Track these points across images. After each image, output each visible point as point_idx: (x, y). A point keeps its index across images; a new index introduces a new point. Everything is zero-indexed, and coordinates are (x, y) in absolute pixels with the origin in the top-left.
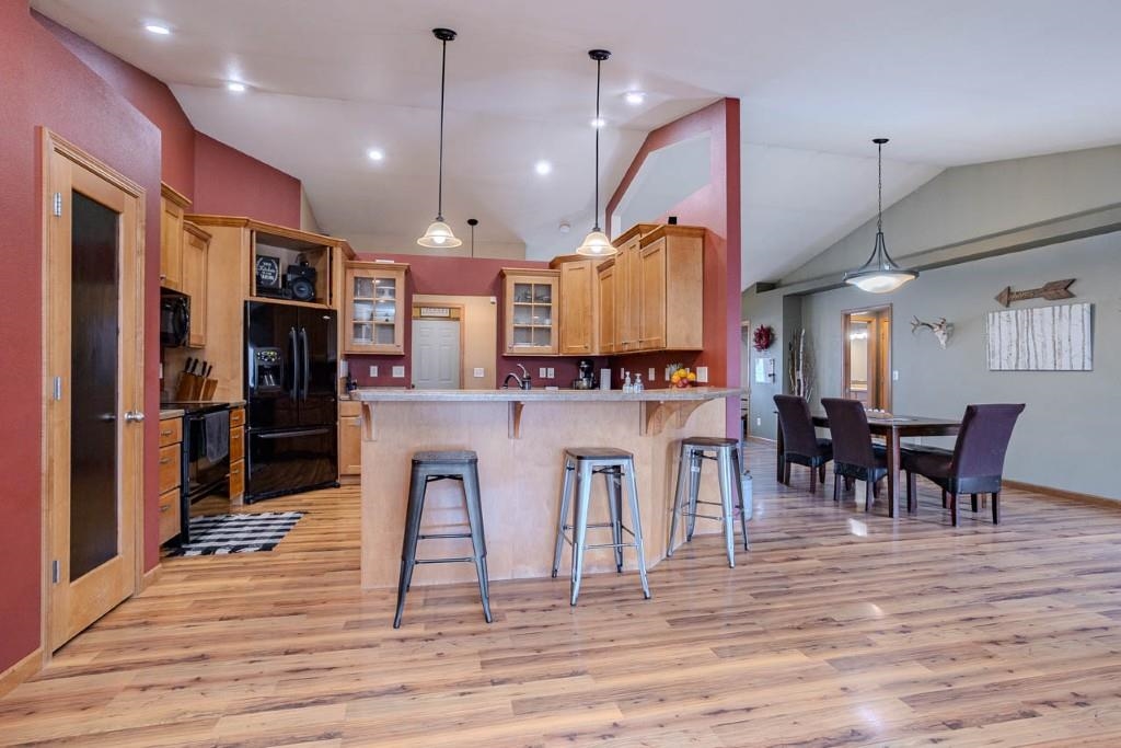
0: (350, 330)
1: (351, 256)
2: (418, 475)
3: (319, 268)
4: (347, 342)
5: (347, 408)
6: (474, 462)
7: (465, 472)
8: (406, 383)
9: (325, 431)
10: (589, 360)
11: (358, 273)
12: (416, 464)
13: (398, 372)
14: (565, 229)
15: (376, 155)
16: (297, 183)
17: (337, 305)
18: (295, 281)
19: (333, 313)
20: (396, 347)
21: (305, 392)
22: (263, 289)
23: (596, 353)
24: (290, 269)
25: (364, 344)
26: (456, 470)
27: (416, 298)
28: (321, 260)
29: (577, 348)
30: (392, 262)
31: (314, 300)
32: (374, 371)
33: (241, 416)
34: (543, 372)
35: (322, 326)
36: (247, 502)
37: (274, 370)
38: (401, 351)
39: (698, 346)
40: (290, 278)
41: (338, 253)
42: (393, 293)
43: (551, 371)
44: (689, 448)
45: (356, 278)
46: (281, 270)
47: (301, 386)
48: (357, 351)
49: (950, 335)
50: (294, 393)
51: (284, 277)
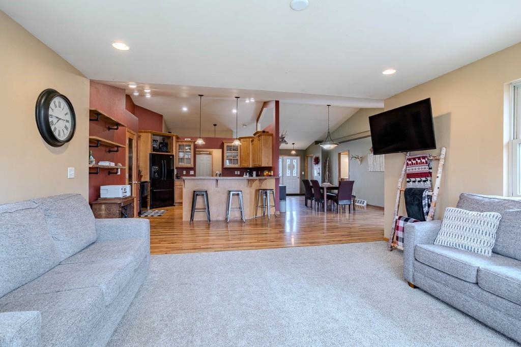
0: (177, 160)
1: (178, 138)
2: (195, 195)
3: (169, 143)
4: (177, 164)
5: (177, 183)
6: (206, 192)
7: (204, 193)
8: (194, 175)
9: (171, 190)
10: (250, 169)
11: (180, 143)
12: (194, 192)
13: (192, 172)
14: (245, 127)
15: (185, 109)
16: (161, 116)
17: (174, 153)
18: (162, 146)
19: (173, 156)
20: (191, 165)
21: (165, 179)
22: (154, 149)
23: (251, 166)
24: (161, 143)
25: (182, 165)
26: (203, 193)
27: (197, 150)
28: (169, 140)
29: (245, 165)
30: (190, 139)
31: (167, 152)
32: (185, 173)
33: (149, 184)
34: (236, 173)
35: (170, 159)
36: (150, 208)
37: (157, 172)
38: (193, 166)
39: (271, 165)
40: (161, 146)
41: (174, 138)
42: (190, 149)
43: (239, 172)
44: (260, 191)
45: (179, 145)
46: (158, 143)
47: (164, 177)
48: (179, 166)
49: (361, 161)
50: (162, 179)
51: (159, 146)
